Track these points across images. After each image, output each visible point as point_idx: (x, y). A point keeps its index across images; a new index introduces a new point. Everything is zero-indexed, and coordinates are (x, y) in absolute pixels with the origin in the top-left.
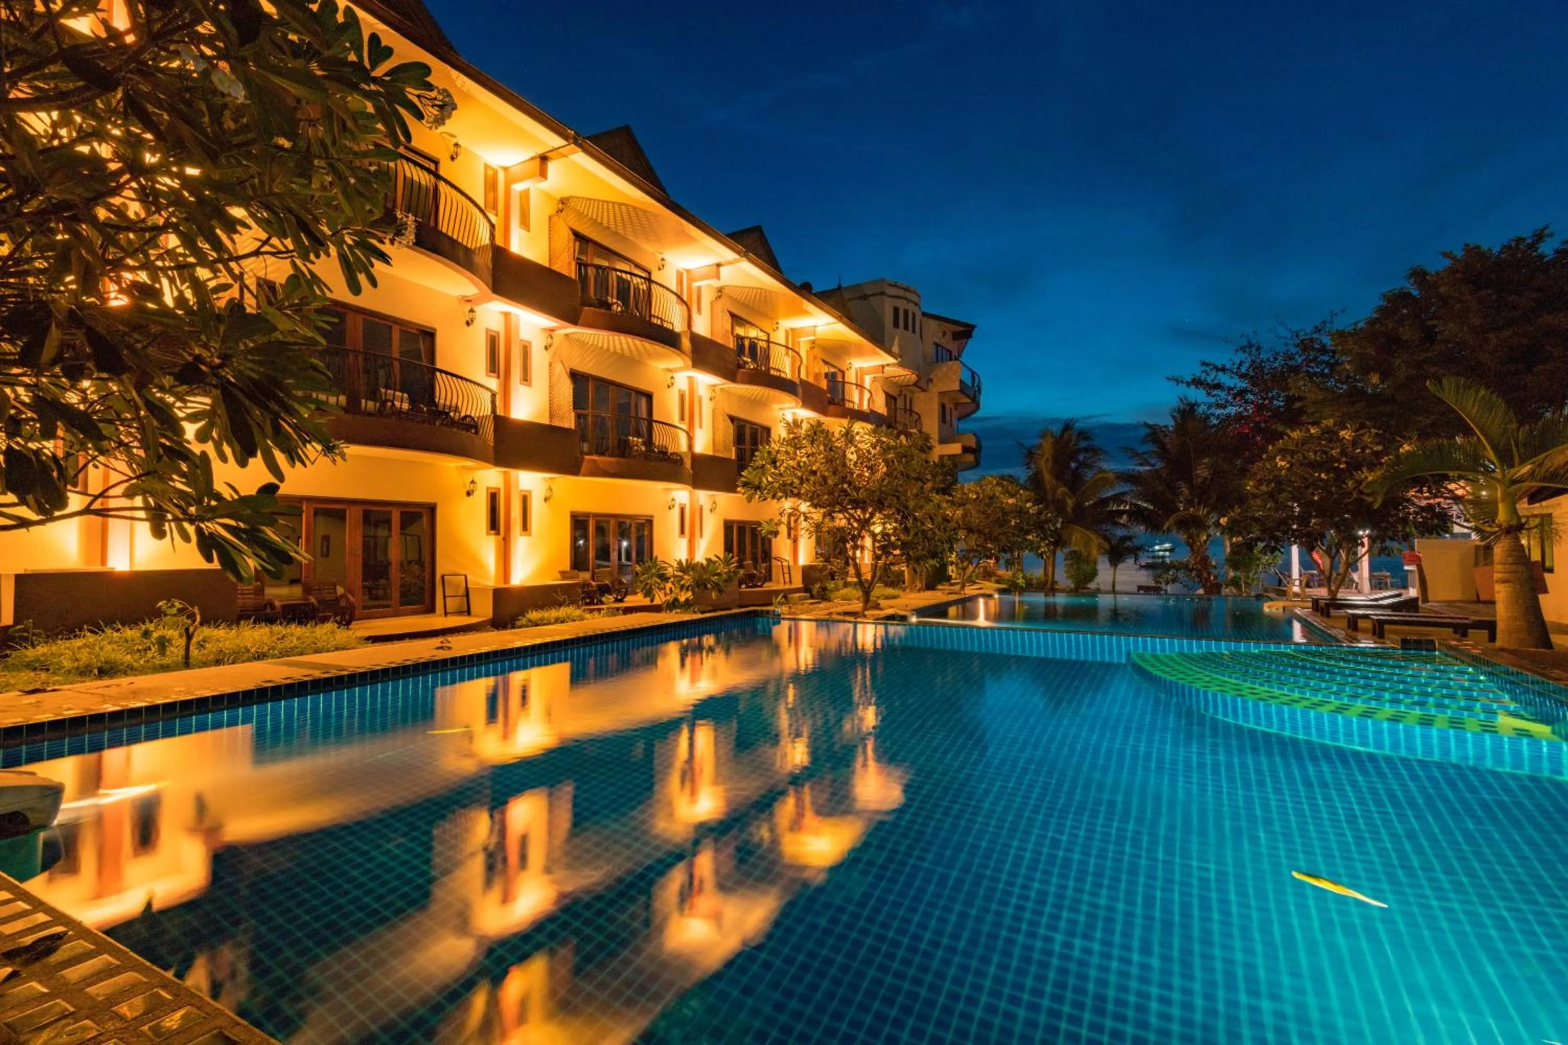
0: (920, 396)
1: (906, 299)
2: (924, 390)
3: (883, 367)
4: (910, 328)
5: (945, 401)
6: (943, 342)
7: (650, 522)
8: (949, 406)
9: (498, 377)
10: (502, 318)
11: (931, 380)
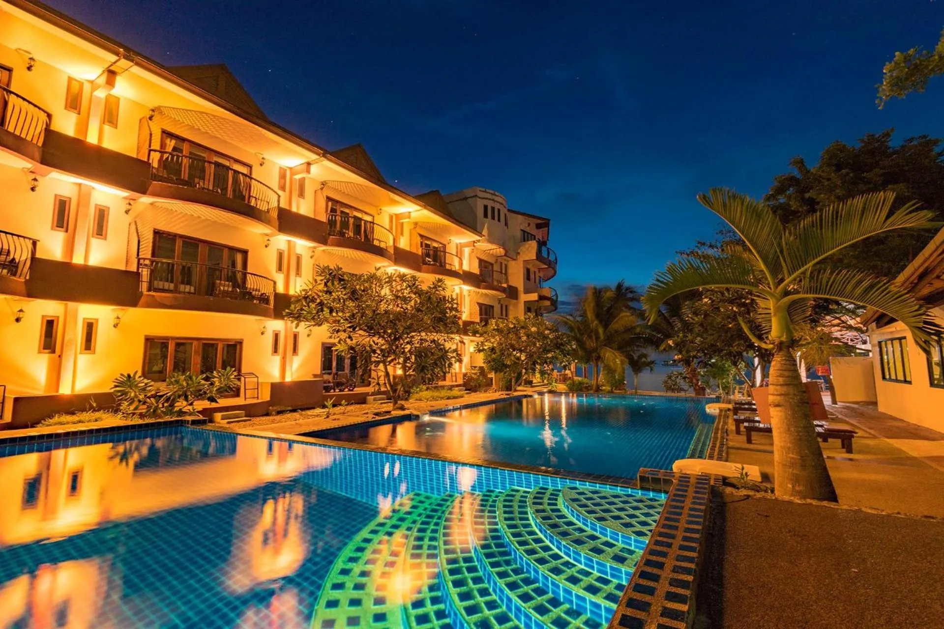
0: (512, 264)
1: (493, 200)
2: (514, 260)
3: (474, 242)
4: (496, 218)
5: (530, 266)
6: (528, 229)
7: (240, 343)
8: (532, 270)
9: (67, 231)
10: (76, 189)
11: (519, 253)
